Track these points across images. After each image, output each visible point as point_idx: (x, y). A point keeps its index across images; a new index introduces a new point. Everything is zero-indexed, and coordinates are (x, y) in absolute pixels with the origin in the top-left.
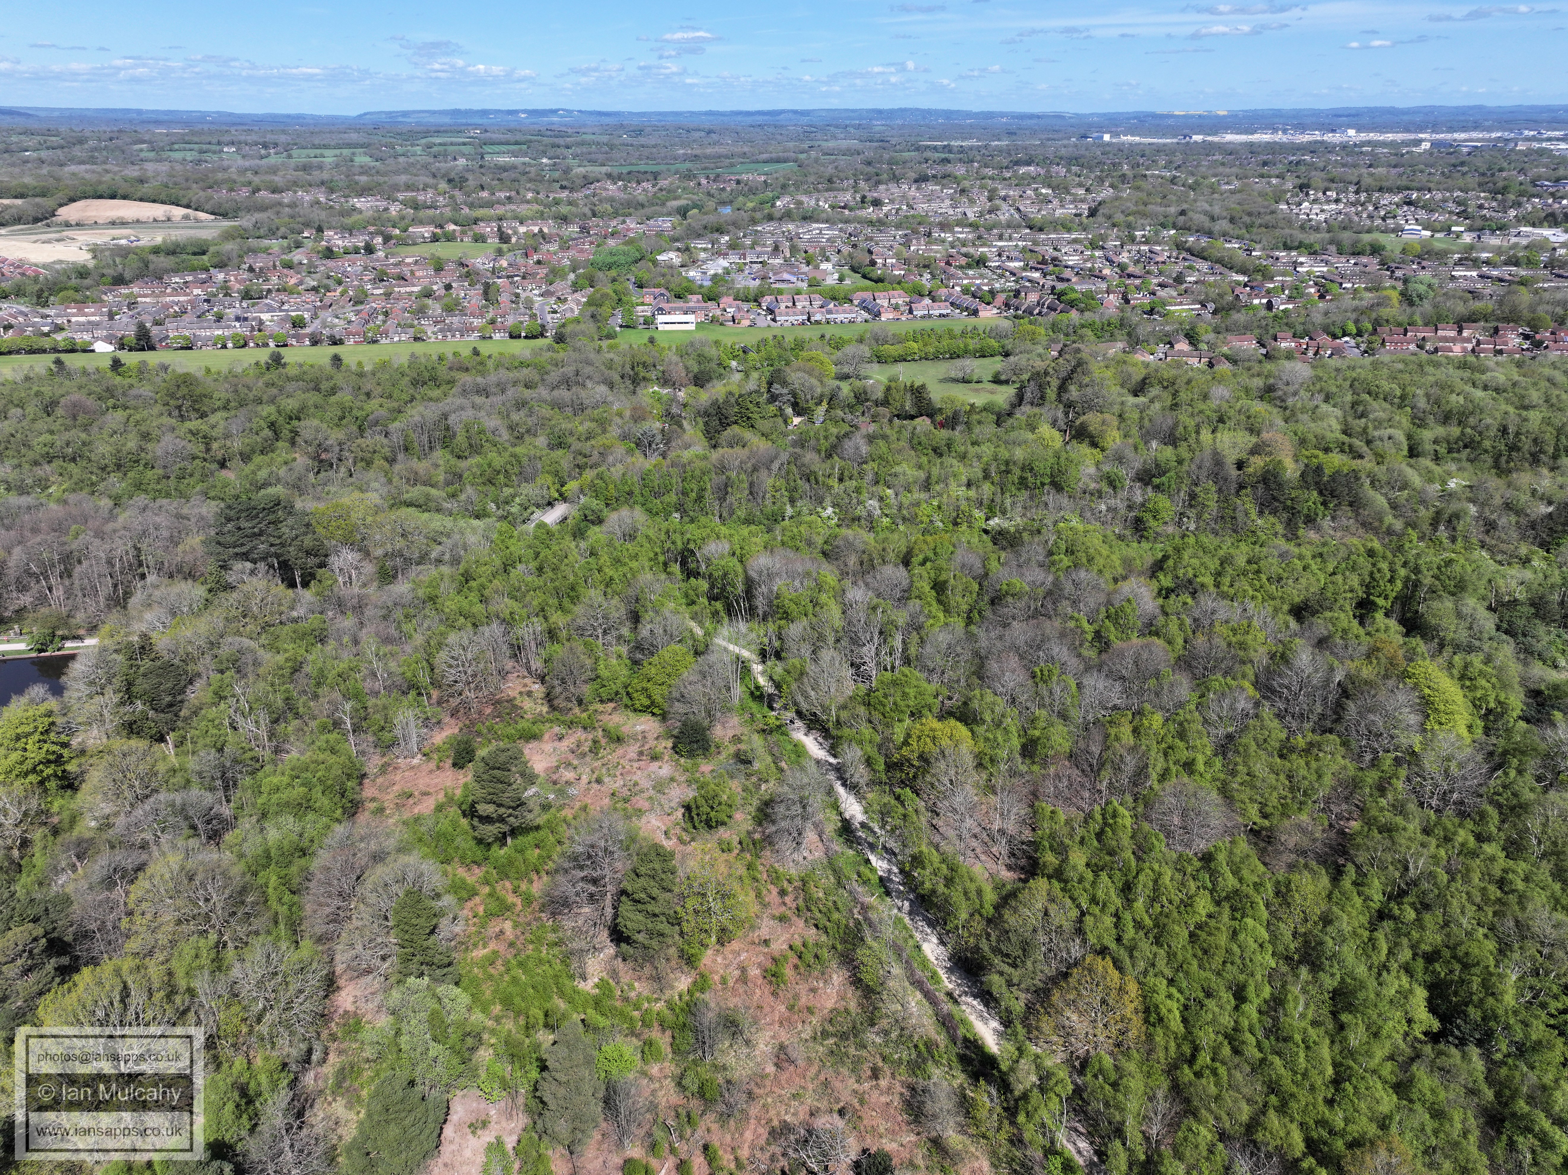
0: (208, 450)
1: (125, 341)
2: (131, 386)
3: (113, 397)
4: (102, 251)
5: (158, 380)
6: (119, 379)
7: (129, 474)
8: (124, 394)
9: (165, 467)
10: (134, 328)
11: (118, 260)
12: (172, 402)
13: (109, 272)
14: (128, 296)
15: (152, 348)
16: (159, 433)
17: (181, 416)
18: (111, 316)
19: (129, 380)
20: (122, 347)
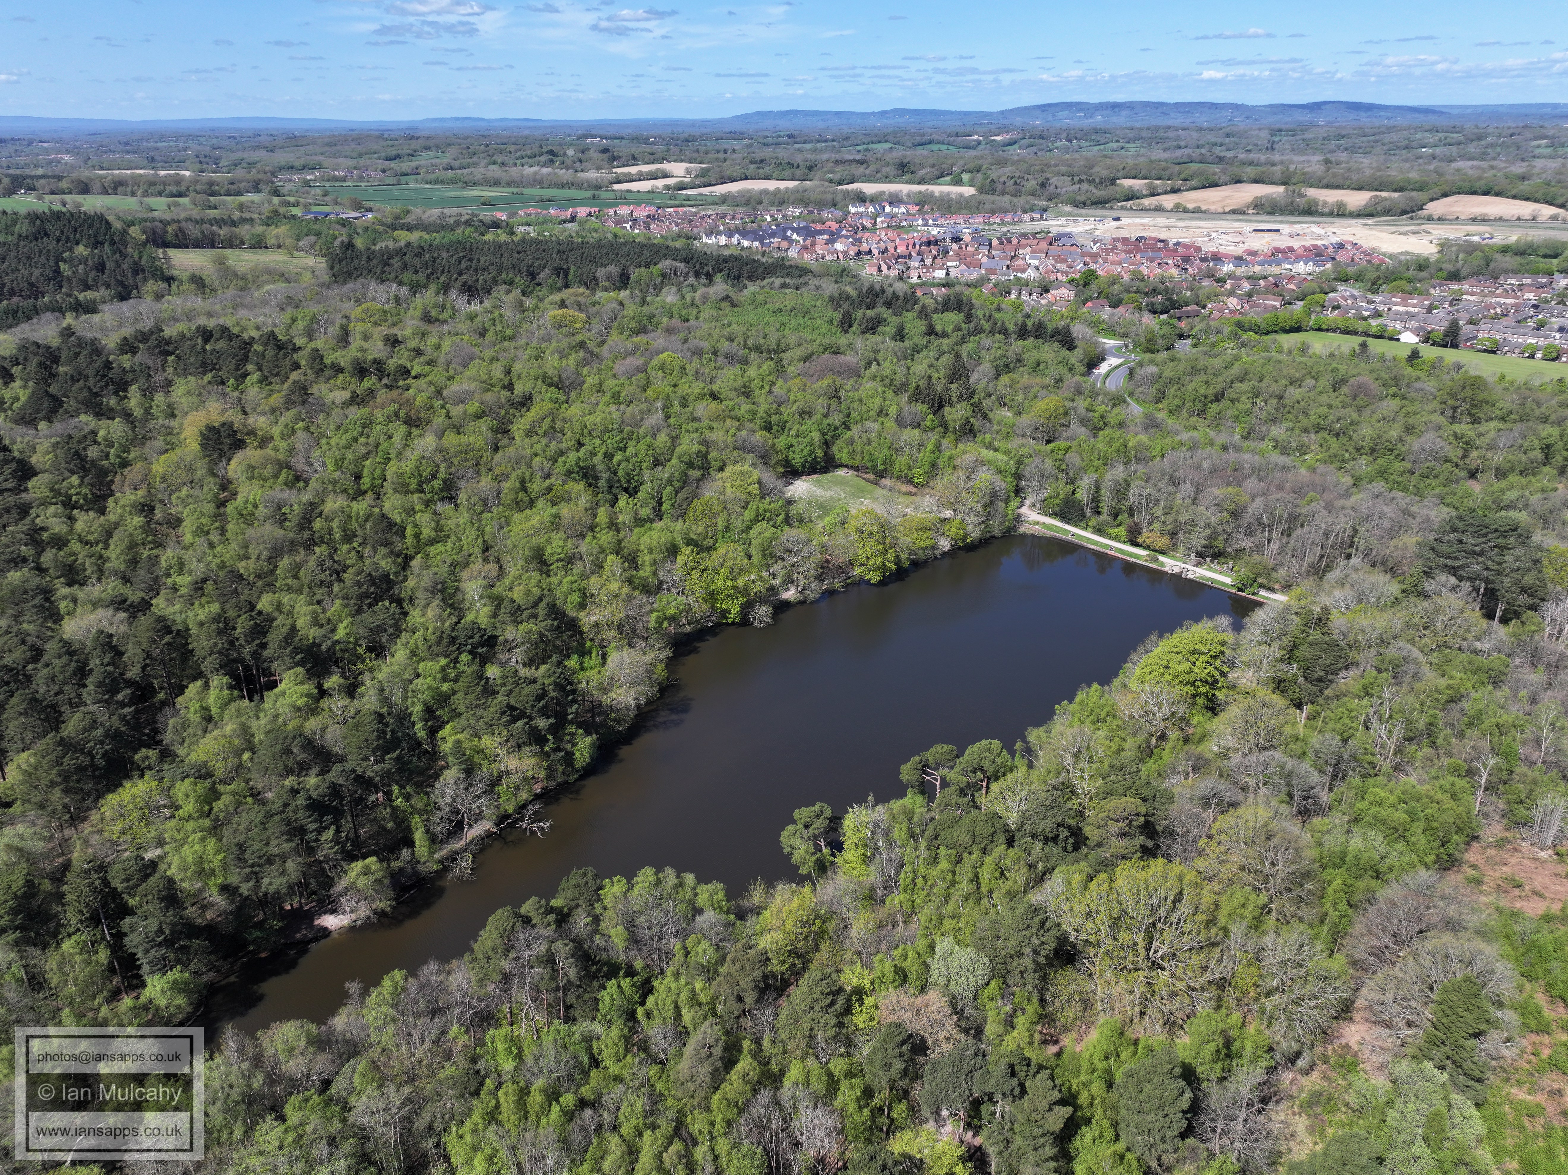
0: (1464, 457)
1: (1432, 335)
2: (1418, 379)
3: (1396, 385)
4: (1452, 246)
5: (1446, 377)
6: (1410, 369)
7: (1379, 461)
8: (1408, 385)
9: (1415, 462)
10: (1446, 324)
11: (1461, 256)
12: (1451, 402)
13: (1449, 267)
14: (1455, 292)
15: (1455, 346)
16: (1424, 429)
17: (1453, 417)
18: (1430, 310)
19: (1418, 373)
20: (1426, 340)
